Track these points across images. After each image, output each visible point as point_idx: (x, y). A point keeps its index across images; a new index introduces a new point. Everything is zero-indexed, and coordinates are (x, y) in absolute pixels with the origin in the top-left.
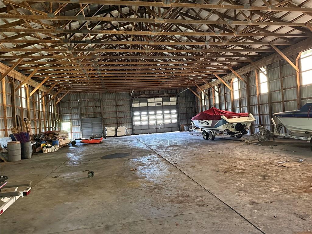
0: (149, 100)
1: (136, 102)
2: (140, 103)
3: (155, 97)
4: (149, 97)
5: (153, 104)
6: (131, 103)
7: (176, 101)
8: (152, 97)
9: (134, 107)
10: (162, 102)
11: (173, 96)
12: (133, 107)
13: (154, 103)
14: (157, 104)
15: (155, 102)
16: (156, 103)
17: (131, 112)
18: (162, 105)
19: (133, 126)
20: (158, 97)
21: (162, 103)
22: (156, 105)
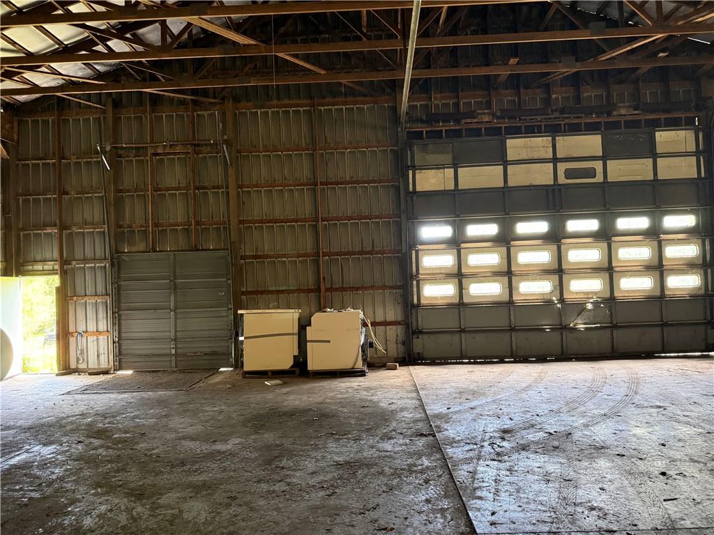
0: (516, 146)
1: (432, 158)
2: (455, 166)
3: (554, 131)
4: (516, 132)
5: (542, 175)
6: (403, 167)
7: (697, 153)
8: (531, 131)
9: (419, 189)
10: (604, 158)
11: (673, 124)
12: (415, 192)
13: (551, 165)
14: (569, 174)
15: (555, 160)
16: (562, 167)
17: (399, 225)
18: (599, 178)
19: (410, 306)
20: (575, 129)
21: (598, 165)
22: (562, 180)
